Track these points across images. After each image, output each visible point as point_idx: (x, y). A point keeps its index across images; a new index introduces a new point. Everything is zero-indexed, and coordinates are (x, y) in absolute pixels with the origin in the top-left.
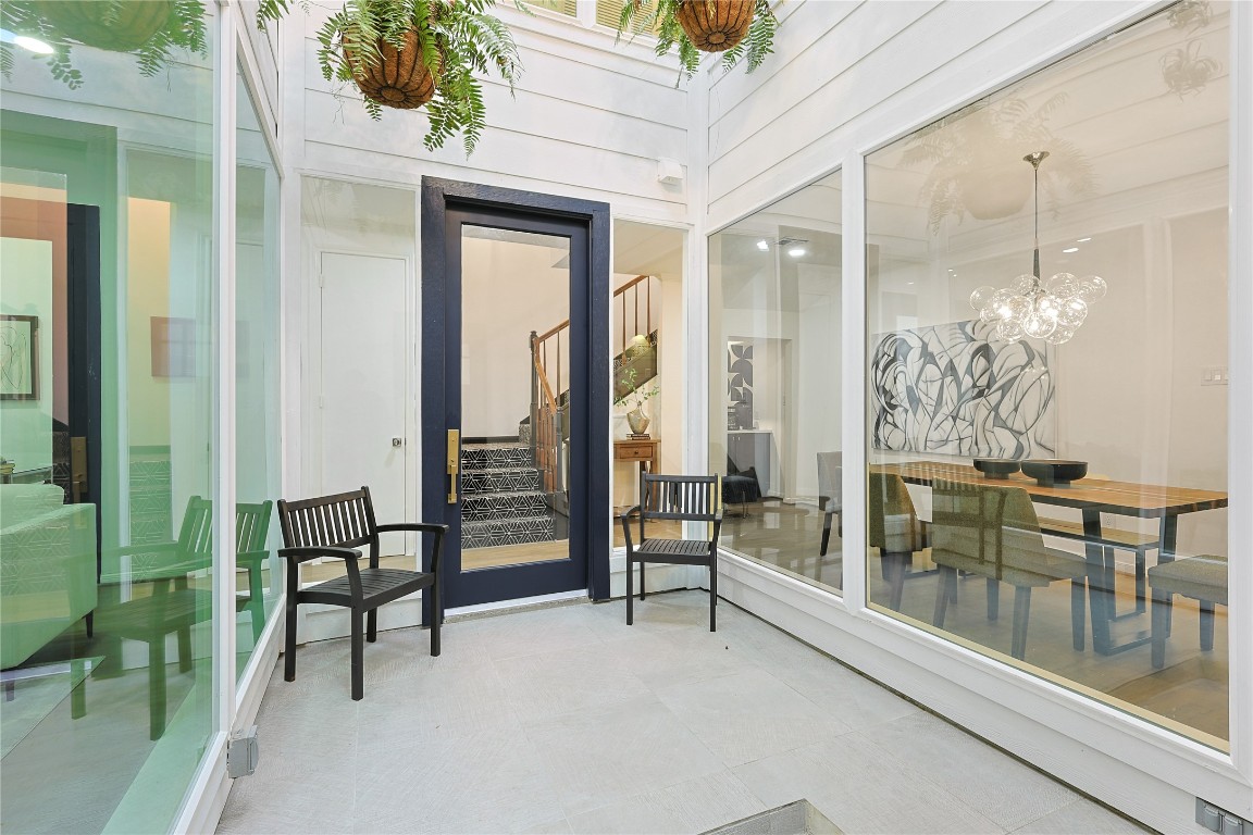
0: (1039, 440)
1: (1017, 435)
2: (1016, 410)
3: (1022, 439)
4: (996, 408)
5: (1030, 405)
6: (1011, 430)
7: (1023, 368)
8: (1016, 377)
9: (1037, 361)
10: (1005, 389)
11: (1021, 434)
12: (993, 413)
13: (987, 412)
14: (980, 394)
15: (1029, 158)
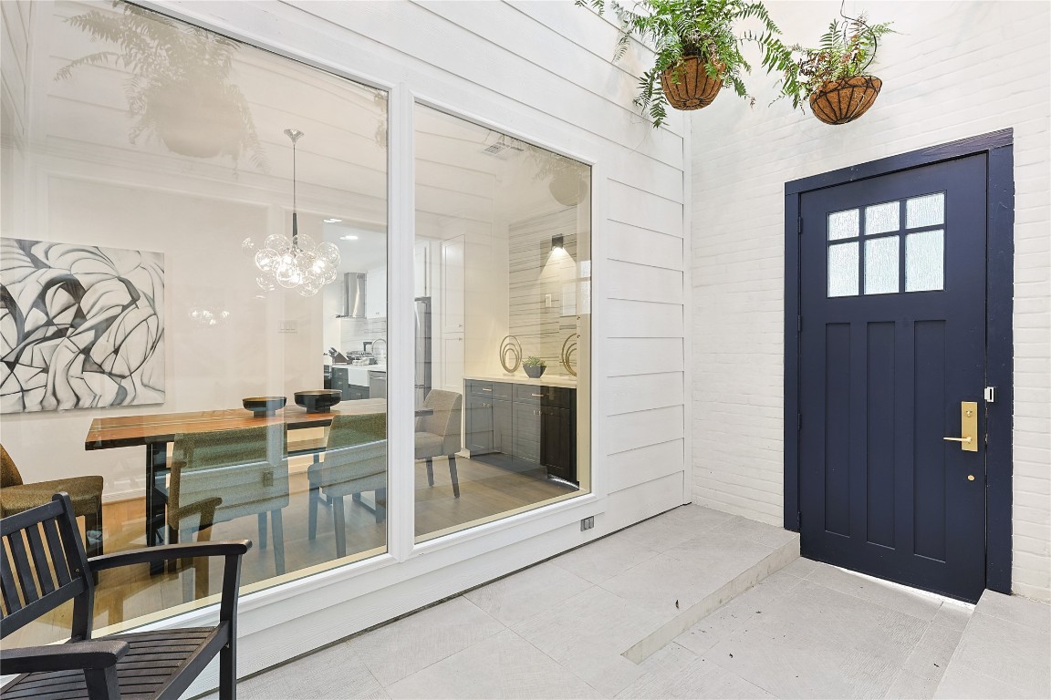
0: (145, 381)
1: (118, 380)
2: (116, 351)
3: (125, 383)
4: (86, 351)
5: (135, 348)
6: (110, 374)
7: (125, 308)
8: (115, 318)
9: (142, 302)
10: (100, 329)
11: (123, 377)
12: (82, 357)
13: (73, 356)
14: (60, 333)
15: (288, 132)
